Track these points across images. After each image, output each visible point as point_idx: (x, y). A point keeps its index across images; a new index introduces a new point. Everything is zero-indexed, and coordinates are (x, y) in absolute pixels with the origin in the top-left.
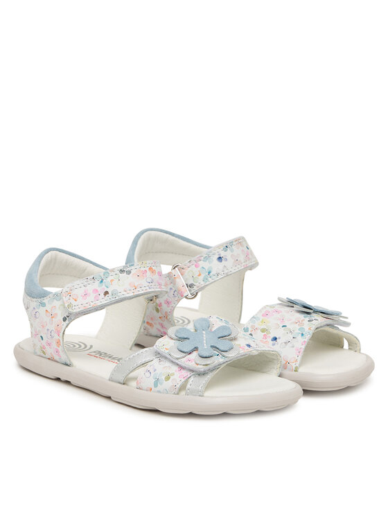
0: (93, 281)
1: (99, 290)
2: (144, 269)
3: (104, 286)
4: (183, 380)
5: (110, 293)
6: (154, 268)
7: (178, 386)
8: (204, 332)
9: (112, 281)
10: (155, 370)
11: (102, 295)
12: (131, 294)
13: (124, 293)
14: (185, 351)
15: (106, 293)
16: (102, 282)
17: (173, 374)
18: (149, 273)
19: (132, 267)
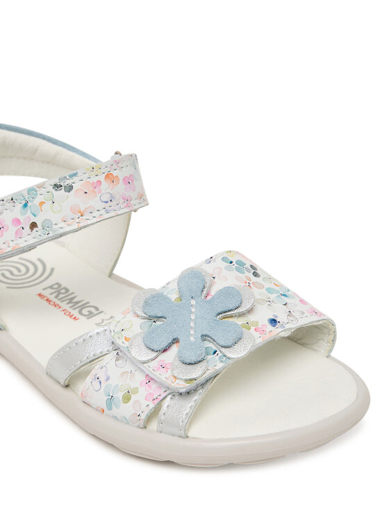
0: (12, 204)
1: (22, 219)
2: (95, 179)
3: (29, 214)
4: (152, 406)
5: (39, 225)
6: (115, 173)
7: (143, 416)
8: (193, 302)
9: (42, 203)
10: (108, 379)
11: (27, 228)
12: (75, 226)
13: (62, 224)
14: (156, 348)
15: (33, 225)
16: (25, 205)
17: (136, 391)
18: (105, 185)
19: (75, 179)
